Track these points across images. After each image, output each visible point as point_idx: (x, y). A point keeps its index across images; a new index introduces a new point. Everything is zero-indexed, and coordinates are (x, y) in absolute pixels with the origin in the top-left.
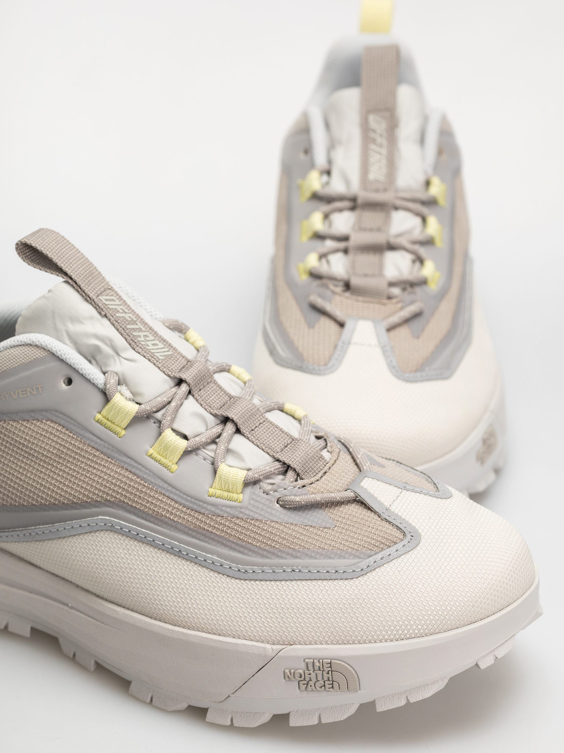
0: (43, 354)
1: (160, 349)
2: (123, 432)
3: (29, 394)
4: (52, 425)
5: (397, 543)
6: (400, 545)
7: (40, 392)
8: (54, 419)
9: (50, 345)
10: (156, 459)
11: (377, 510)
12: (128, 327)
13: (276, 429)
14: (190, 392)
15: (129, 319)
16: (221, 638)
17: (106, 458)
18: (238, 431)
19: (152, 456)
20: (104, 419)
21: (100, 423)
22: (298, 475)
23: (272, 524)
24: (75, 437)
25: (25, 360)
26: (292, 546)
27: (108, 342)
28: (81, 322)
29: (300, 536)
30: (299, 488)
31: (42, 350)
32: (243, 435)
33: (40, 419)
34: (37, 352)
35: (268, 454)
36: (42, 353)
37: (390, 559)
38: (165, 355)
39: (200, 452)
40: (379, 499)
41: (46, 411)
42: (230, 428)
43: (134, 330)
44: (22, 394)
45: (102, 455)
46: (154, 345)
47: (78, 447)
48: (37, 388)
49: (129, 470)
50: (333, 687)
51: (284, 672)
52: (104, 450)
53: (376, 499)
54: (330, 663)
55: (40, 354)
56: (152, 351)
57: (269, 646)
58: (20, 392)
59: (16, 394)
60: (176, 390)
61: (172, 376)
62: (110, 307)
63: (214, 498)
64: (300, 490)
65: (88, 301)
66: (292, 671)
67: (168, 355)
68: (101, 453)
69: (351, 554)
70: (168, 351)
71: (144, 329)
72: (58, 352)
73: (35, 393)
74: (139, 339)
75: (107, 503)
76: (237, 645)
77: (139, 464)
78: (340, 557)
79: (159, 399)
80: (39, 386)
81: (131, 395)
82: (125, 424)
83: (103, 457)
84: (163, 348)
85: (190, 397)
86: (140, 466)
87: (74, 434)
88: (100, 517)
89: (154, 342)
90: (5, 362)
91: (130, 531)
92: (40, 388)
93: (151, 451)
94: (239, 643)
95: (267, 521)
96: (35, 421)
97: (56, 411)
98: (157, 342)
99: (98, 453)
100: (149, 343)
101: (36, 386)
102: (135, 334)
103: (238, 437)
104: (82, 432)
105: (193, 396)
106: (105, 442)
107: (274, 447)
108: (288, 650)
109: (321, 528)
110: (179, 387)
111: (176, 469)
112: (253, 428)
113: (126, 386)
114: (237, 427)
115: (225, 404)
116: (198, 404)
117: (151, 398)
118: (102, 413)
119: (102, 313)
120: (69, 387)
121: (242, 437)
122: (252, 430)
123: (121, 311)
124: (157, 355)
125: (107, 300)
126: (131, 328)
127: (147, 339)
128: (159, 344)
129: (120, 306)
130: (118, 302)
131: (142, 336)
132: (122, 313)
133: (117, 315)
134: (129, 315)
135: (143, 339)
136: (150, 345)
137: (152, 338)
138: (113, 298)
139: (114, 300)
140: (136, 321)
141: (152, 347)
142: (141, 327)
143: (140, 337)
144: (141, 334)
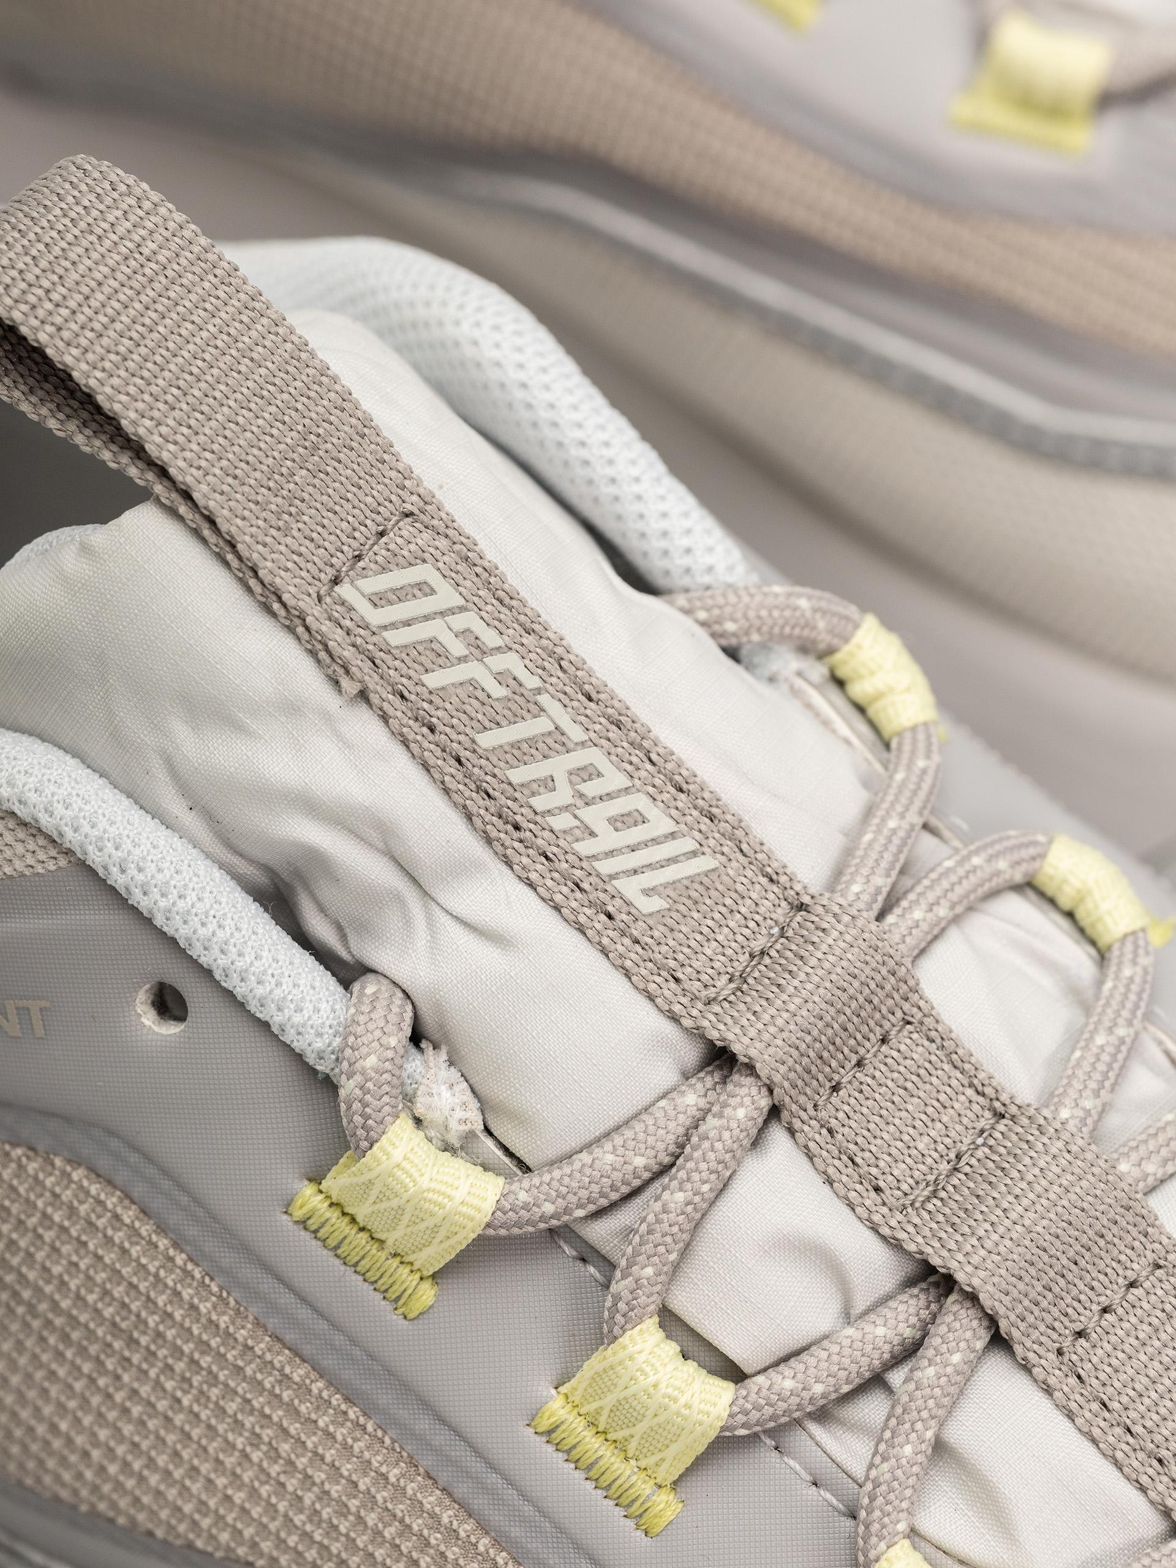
0: (48, 863)
1: (655, 841)
2: (427, 1294)
4: (94, 1189)
7: (40, 1032)
8: (103, 1163)
9: (76, 830)
10: (575, 1454)
12: (487, 740)
14: (774, 1112)
15: (498, 691)
17: (336, 1399)
18: (1000, 1345)
19: (556, 1436)
20: (334, 1215)
21: (315, 1232)
24: (198, 1275)
27: (373, 835)
28: (239, 728)
31: (41, 841)
32: (1026, 1368)
33: (41, 1148)
34: (20, 849)
36: (42, 856)
38: (673, 885)
39: (798, 1439)
41: (68, 1120)
43: (520, 752)
45: (320, 1384)
46: (619, 822)
47: (210, 1321)
48: (24, 1013)
49: (441, 1483)
52: (329, 1362)
56: (605, 867)
60: (702, 1103)
61: (695, 1026)
62: (396, 638)
65: (273, 614)
67: (692, 879)
68: (313, 1375)
70: (694, 854)
71: (576, 733)
72: (115, 870)
73: (14, 1028)
74: (540, 802)
77: (492, 1466)
79: (606, 1157)
80: (35, 1006)
82: (435, 1256)
83: (325, 1394)
84: (673, 836)
85: (778, 1137)
86: (493, 1479)
87: (191, 1259)
92: (36, 1016)
93: (557, 1408)
96: (19, 1151)
97: (112, 1133)
98: (639, 802)
99: (301, 1372)
100: (596, 816)
101: (21, 1003)
102: (518, 775)
103: (997, 1366)
104: (228, 1259)
105: (791, 1131)
106: (335, 1326)
110: (724, 1081)
111: (669, 1515)
112: (1088, 1319)
113: (451, 1063)
114: (992, 1321)
115: (959, 1157)
116: (818, 1180)
117: (573, 1143)
118: (325, 1184)
119: (345, 682)
120: (171, 1029)
121: (1021, 1380)
122: (1080, 1334)
123: (458, 648)
124: (630, 888)
125: (377, 600)
126: (496, 743)
127: (591, 789)
128: (653, 812)
129: (459, 621)
130: (446, 596)
131: (561, 781)
132: (462, 660)
133: (432, 680)
134: (511, 662)
135: (563, 795)
136: (601, 827)
137: (615, 779)
138: (424, 572)
139: (424, 589)
140: (538, 691)
141: (608, 839)
142: (565, 723)
143: (548, 785)
144: (559, 766)
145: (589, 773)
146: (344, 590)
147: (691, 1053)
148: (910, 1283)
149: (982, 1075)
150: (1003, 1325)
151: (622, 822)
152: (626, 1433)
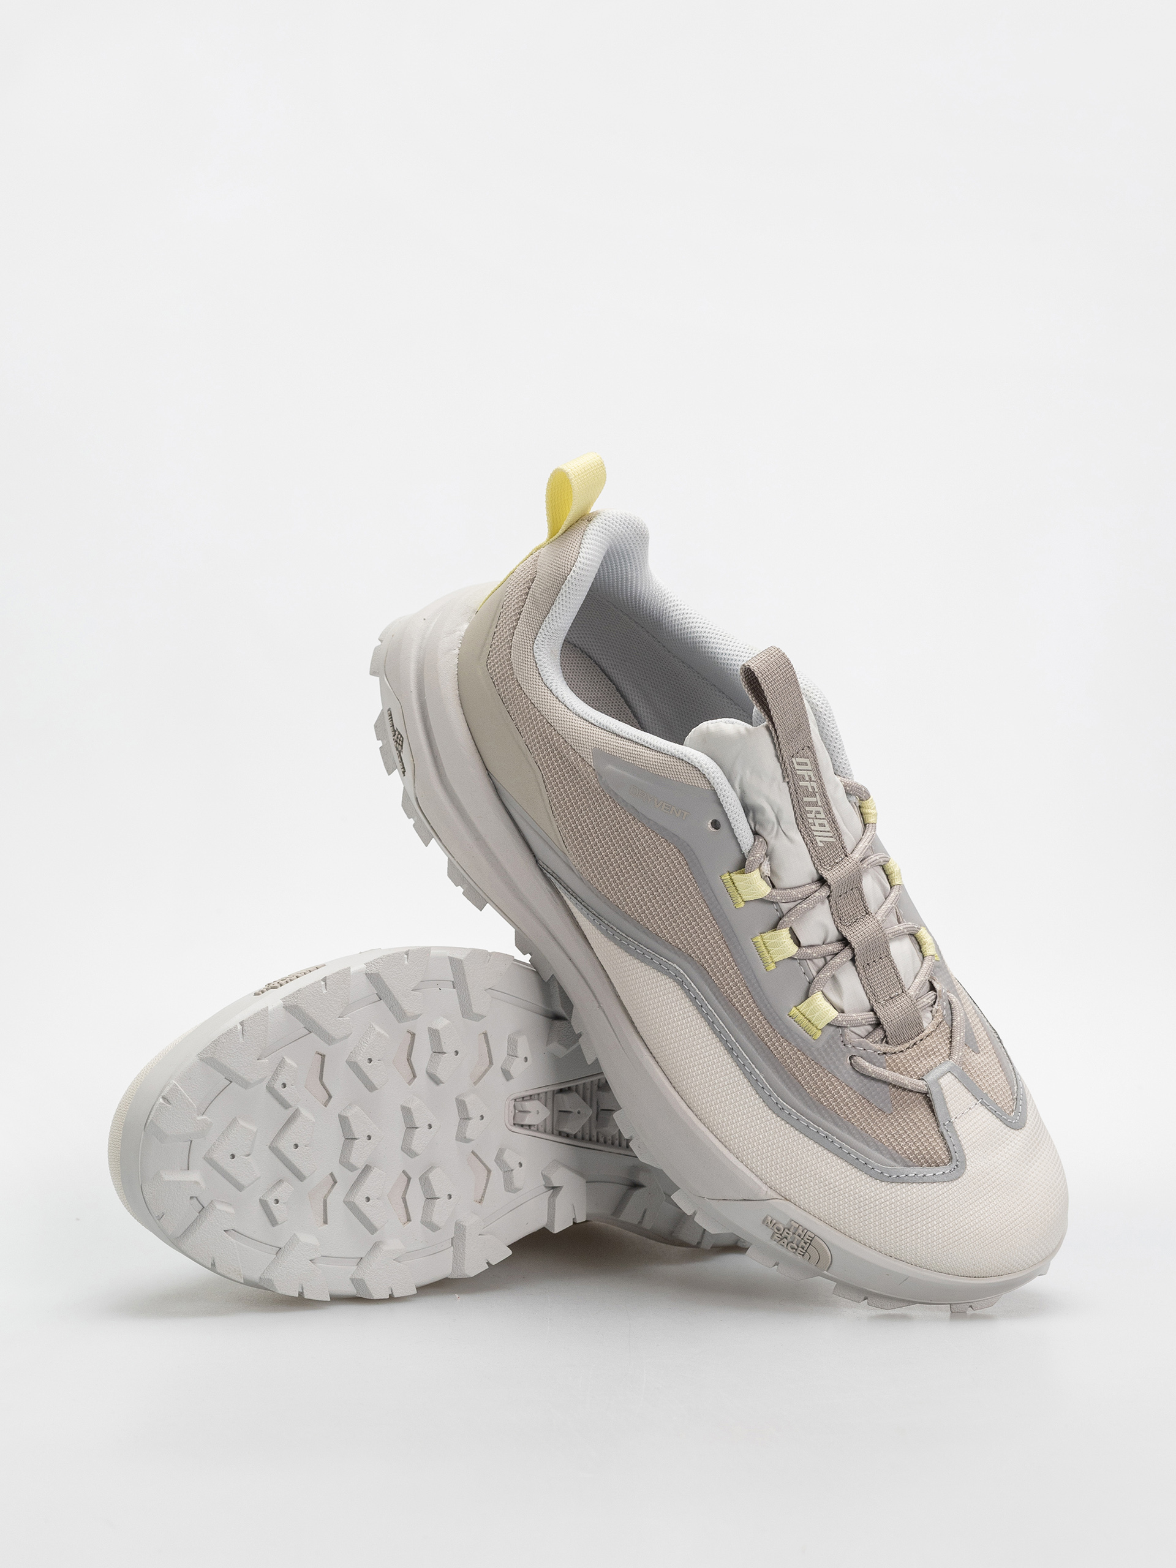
2: (742, 905)
3: (671, 812)
4: (678, 854)
5: (938, 1166)
6: (939, 1171)
7: (684, 818)
8: (682, 851)
9: (717, 781)
10: (756, 944)
11: (940, 1119)
12: (805, 799)
13: (892, 970)
14: (828, 896)
15: (811, 790)
16: (725, 1151)
17: (711, 918)
18: (853, 960)
20: (730, 883)
21: (725, 884)
22: (886, 1036)
23: (833, 1079)
24: (693, 881)
25: (686, 780)
26: (839, 1112)
27: (776, 810)
28: (760, 778)
29: (852, 1105)
30: (879, 1054)
31: (707, 782)
32: (856, 967)
33: (670, 841)
34: (701, 781)
35: (869, 1000)
36: (706, 785)
37: (923, 1180)
38: (825, 842)
39: (805, 962)
40: (949, 1105)
41: (679, 839)
42: (846, 954)
43: (809, 804)
44: (665, 809)
45: (709, 913)
47: (691, 892)
49: (727, 944)
50: (803, 1255)
51: (767, 1217)
52: (714, 910)
53: (945, 1103)
54: (813, 1238)
55: (701, 783)
56: (815, 833)
57: (765, 1188)
58: (664, 805)
59: (659, 805)
60: (816, 888)
61: (820, 872)
62: (799, 772)
63: (793, 1020)
64: (879, 1057)
65: (779, 759)
66: (774, 1222)
67: (830, 842)
68: (709, 911)
69: (889, 1152)
70: (831, 837)
71: (820, 804)
72: (722, 793)
73: (678, 815)
74: (809, 815)
75: (689, 957)
76: (736, 1167)
77: (740, 944)
78: (877, 1149)
79: (794, 892)
81: (769, 873)
82: (748, 898)
84: (829, 832)
85: (827, 901)
86: (739, 947)
87: (693, 877)
88: (675, 965)
89: (821, 821)
90: (665, 769)
91: (695, 998)
93: (759, 939)
94: (739, 1167)
95: (830, 1073)
96: (663, 840)
97: (688, 845)
98: (825, 822)
99: (706, 909)
100: (817, 822)
102: (807, 808)
103: (850, 964)
104: (702, 881)
105: (830, 901)
106: (719, 903)
107: (879, 994)
108: (781, 1204)
109: (876, 1109)
110: (821, 886)
111: (772, 969)
112: (870, 962)
113: (769, 860)
114: (854, 956)
115: (857, 919)
116: (830, 913)
117: (788, 886)
118: (731, 874)
119: (786, 778)
120: (714, 830)
121: (854, 968)
122: (868, 964)
123: (807, 779)
124: (818, 839)
125: (798, 764)
126: (807, 800)
127: (818, 816)
128: (827, 825)
129: (810, 773)
130: (809, 767)
131: (814, 812)
132: (807, 781)
133: (801, 784)
134: (814, 784)
135: (812, 816)
136: (817, 825)
137: (823, 816)
138: (807, 761)
139: (806, 764)
140: (817, 792)
141: (817, 828)
142: (819, 801)
143: (811, 812)
144: (814, 809)
145: (819, 813)
146: (793, 759)
147: (816, 877)
148: (838, 941)
149: (866, 904)
150: (856, 957)
151: (821, 825)
152: (772, 948)
